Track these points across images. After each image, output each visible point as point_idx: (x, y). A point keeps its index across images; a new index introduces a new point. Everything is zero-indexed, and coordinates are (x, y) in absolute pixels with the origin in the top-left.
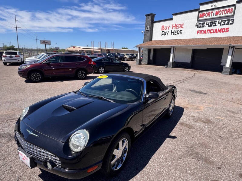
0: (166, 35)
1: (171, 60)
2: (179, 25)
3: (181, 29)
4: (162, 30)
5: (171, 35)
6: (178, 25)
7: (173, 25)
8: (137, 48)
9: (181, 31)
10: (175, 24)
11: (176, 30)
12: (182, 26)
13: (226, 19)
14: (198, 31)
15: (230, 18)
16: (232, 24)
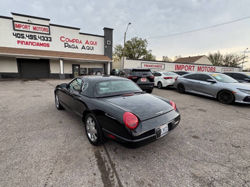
13: (45, 36)
14: (18, 41)
15: (48, 36)
16: (51, 41)
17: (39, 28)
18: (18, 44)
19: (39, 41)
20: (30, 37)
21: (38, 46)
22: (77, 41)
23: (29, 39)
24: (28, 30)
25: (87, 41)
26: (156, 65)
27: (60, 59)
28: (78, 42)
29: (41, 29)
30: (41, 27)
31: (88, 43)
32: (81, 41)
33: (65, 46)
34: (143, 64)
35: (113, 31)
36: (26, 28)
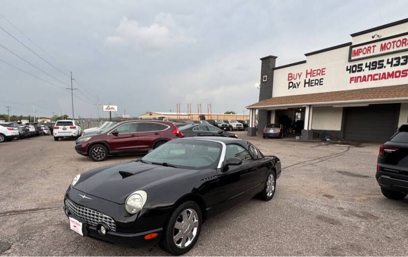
0: (296, 87)
1: (306, 128)
2: (318, 70)
3: (321, 77)
4: (289, 80)
5: (305, 86)
6: (315, 70)
7: (307, 71)
8: (249, 110)
9: (321, 80)
10: (311, 70)
11: (312, 79)
12: (322, 71)
13: (400, 55)
14: (351, 78)
17: (392, 44)
18: (350, 83)
19: (388, 69)
20: (371, 67)
21: (383, 79)
23: (370, 70)
24: (372, 54)
36: (369, 52)
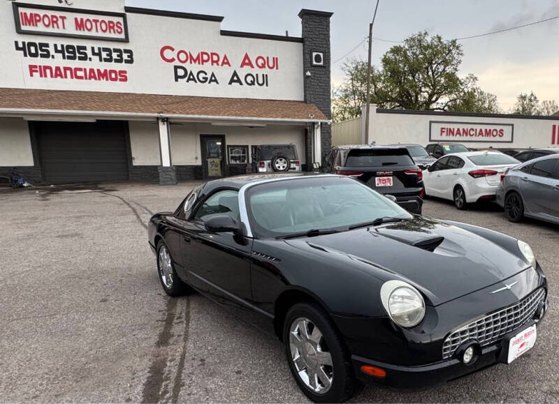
13: (112, 46)
14: (31, 67)
15: (122, 47)
16: (130, 61)
17: (94, 24)
18: (32, 75)
19: (95, 64)
20: (66, 54)
21: (93, 80)
22: (215, 58)
23: (64, 58)
24: (61, 31)
25: (246, 57)
26: (483, 128)
27: (158, 118)
28: (217, 62)
29: (98, 24)
30: (100, 18)
31: (250, 64)
32: (225, 57)
33: (177, 78)
34: (436, 128)
35: (331, 19)
36: (55, 25)
